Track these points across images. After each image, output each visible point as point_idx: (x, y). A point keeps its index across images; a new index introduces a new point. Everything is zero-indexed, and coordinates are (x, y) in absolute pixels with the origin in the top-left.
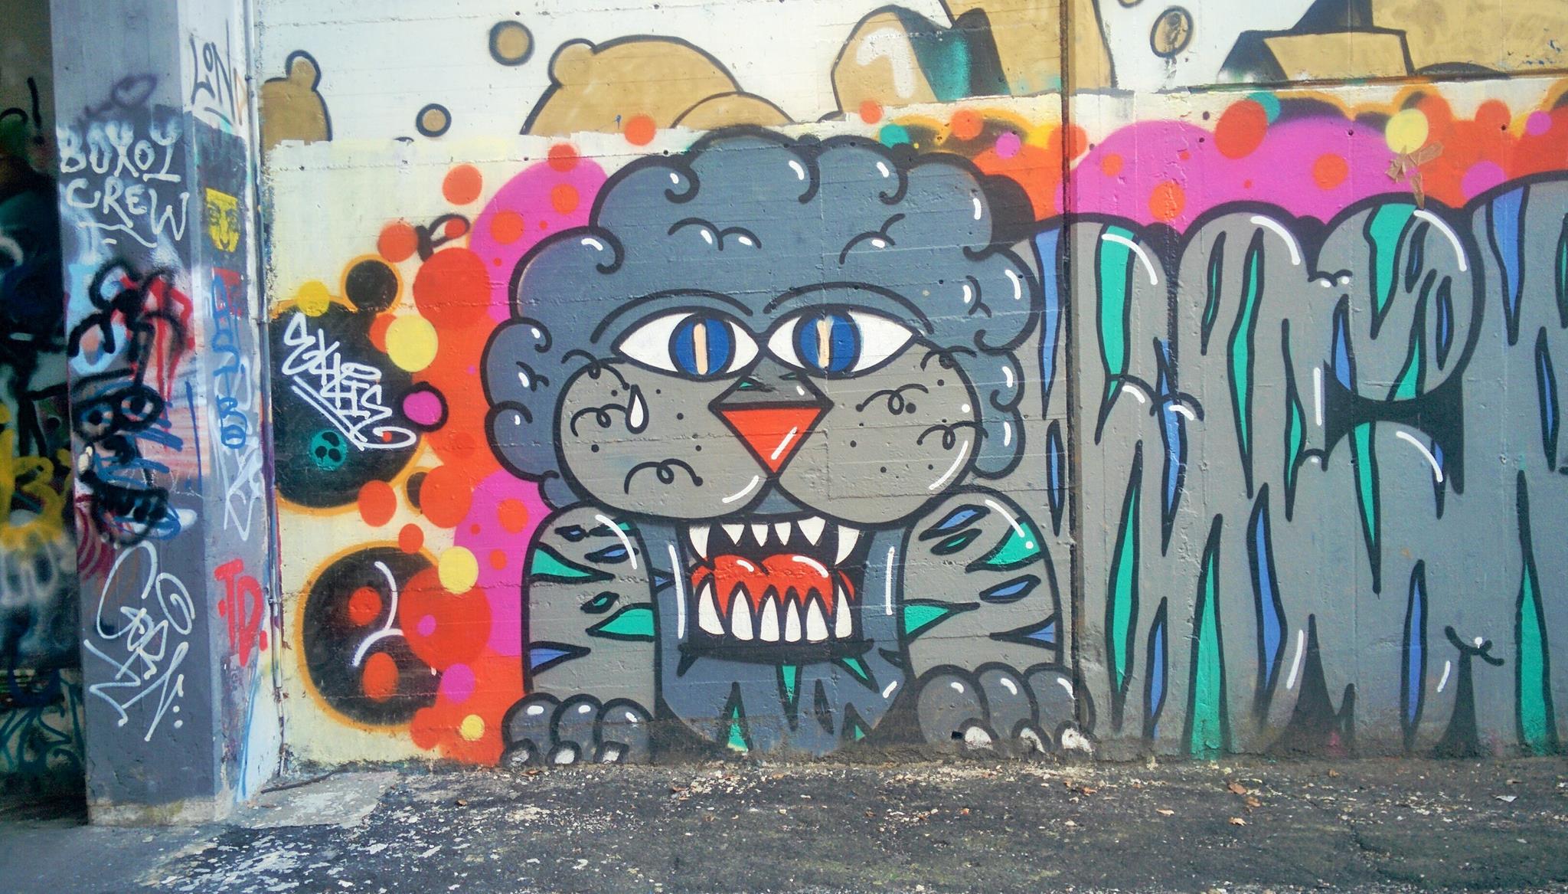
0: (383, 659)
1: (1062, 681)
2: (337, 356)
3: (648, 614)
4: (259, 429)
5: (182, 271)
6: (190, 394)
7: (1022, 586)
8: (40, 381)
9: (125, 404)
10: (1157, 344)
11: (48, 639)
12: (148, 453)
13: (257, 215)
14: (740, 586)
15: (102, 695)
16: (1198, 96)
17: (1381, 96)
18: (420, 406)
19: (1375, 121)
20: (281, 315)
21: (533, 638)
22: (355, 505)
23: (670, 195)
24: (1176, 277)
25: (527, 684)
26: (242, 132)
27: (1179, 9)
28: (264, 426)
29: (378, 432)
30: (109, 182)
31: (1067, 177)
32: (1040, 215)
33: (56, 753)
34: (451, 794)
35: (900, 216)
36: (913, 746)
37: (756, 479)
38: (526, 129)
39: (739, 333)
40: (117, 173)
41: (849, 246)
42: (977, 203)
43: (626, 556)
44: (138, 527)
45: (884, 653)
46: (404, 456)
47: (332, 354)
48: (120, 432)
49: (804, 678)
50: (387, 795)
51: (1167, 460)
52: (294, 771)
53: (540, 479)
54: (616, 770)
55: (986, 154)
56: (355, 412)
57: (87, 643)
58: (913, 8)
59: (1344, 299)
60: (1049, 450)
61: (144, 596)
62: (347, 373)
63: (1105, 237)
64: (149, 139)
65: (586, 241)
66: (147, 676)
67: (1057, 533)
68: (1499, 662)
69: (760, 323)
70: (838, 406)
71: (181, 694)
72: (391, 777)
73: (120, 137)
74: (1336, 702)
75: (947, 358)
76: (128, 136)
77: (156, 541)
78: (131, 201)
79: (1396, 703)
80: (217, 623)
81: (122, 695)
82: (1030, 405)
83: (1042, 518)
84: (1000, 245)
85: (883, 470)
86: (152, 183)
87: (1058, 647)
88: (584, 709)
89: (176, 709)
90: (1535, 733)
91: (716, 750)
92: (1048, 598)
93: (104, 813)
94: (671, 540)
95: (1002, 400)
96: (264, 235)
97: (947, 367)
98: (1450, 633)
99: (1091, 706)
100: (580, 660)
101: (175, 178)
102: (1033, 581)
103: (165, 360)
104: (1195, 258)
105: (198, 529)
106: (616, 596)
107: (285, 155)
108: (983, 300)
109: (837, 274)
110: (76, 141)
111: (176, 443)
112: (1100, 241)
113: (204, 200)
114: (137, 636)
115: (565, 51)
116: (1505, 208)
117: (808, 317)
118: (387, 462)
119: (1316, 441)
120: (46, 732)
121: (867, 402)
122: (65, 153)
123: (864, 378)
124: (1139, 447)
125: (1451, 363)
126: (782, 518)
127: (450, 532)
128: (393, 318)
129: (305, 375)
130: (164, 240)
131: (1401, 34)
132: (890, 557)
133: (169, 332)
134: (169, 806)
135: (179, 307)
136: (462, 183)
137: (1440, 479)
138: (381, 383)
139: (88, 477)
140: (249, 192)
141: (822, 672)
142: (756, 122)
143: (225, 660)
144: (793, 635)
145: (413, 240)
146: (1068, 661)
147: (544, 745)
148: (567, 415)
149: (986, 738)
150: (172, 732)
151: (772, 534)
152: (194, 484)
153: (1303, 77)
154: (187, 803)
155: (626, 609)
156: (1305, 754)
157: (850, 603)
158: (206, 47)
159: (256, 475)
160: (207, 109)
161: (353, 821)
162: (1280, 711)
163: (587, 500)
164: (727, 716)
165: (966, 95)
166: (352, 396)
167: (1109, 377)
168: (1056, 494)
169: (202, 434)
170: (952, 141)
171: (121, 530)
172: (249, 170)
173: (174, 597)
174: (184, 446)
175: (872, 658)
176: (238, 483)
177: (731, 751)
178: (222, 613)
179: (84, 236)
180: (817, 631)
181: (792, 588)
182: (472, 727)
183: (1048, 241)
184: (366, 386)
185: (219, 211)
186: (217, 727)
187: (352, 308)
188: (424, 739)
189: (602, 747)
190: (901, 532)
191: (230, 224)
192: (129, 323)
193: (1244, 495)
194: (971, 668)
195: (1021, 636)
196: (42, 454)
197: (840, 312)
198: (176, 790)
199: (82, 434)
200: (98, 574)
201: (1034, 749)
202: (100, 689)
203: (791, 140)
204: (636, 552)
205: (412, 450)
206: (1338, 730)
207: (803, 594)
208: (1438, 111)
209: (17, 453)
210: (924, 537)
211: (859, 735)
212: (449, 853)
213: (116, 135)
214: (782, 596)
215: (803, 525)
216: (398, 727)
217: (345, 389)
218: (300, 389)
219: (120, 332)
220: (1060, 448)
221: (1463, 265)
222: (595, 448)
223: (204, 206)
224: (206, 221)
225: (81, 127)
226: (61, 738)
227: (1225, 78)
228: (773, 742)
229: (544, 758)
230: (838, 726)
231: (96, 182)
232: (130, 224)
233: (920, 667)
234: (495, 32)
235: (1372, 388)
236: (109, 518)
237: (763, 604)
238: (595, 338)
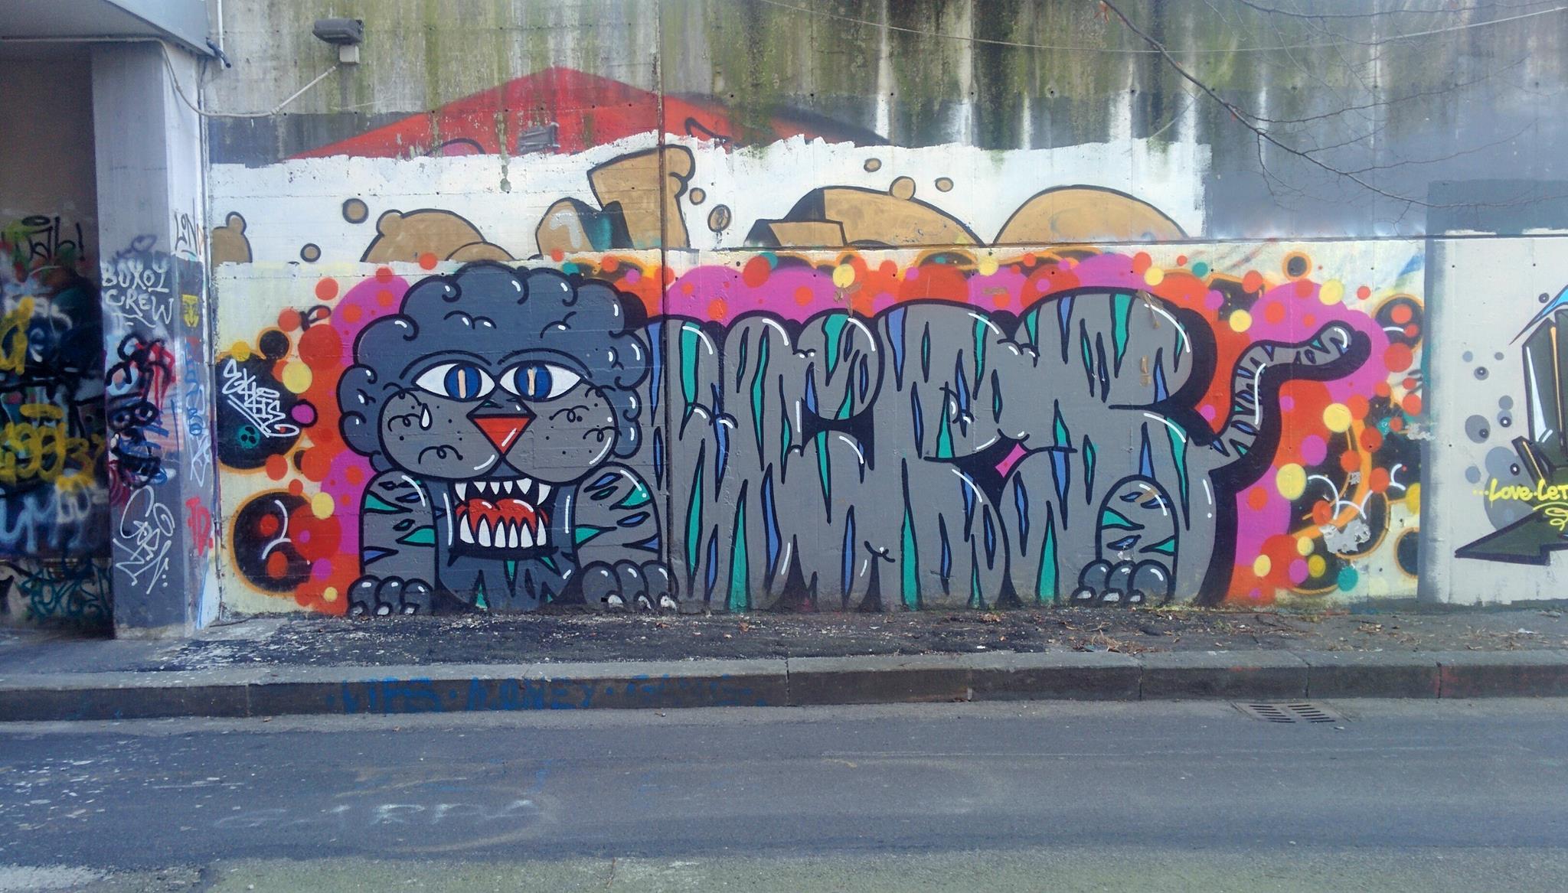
0: (279, 555)
1: (661, 570)
2: (254, 384)
3: (431, 532)
4: (209, 424)
5: (169, 340)
6: (173, 406)
7: (639, 518)
8: (81, 396)
9: (137, 412)
10: (713, 386)
11: (83, 542)
12: (150, 438)
13: (209, 305)
14: (484, 516)
15: (123, 568)
16: (734, 253)
17: (831, 256)
18: (302, 413)
19: (827, 269)
20: (222, 360)
21: (366, 545)
22: (264, 468)
23: (445, 298)
24: (723, 350)
25: (362, 570)
26: (201, 259)
27: (723, 206)
28: (212, 422)
29: (277, 427)
30: (129, 292)
31: (664, 293)
32: (650, 314)
33: (90, 606)
34: (317, 628)
35: (574, 313)
36: (580, 606)
37: (493, 457)
38: (364, 259)
39: (484, 375)
40: (134, 287)
41: (546, 329)
42: (616, 306)
43: (419, 499)
44: (144, 478)
45: (564, 554)
46: (292, 441)
47: (251, 383)
48: (134, 427)
49: (520, 568)
50: (281, 628)
51: (718, 450)
52: (227, 617)
53: (370, 455)
54: (412, 618)
55: (622, 280)
56: (264, 416)
57: (115, 540)
58: (581, 200)
59: (812, 365)
60: (655, 443)
61: (147, 515)
62: (259, 394)
63: (684, 328)
64: (152, 269)
65: (397, 322)
66: (148, 558)
67: (659, 489)
68: (893, 561)
69: (496, 369)
70: (540, 417)
71: (167, 568)
72: (284, 621)
73: (135, 267)
74: (808, 582)
75: (600, 392)
76: (140, 267)
77: (153, 486)
78: (141, 302)
79: (839, 583)
80: (186, 530)
81: (134, 569)
82: (645, 418)
83: (651, 480)
84: (629, 330)
85: (564, 453)
86: (154, 293)
87: (659, 552)
88: (395, 584)
89: (164, 576)
90: (911, 598)
91: (469, 608)
92: (654, 524)
93: (124, 632)
94: (445, 491)
95: (630, 415)
96: (212, 315)
97: (599, 397)
98: (867, 544)
99: (677, 583)
100: (393, 557)
101: (166, 290)
102: (646, 515)
103: (160, 388)
104: (733, 340)
105: (176, 480)
106: (413, 522)
107: (224, 270)
108: (620, 360)
109: (539, 344)
110: (111, 269)
111: (165, 433)
112: (682, 330)
113: (182, 301)
114: (143, 537)
115: (385, 217)
116: (895, 317)
117: (523, 367)
118: (283, 444)
119: (798, 440)
120: (84, 594)
121: (555, 415)
122: (105, 276)
123: (554, 402)
124: (703, 442)
125: (867, 400)
126: (507, 479)
127: (319, 484)
128: (287, 363)
129: (235, 394)
130: (160, 324)
131: (840, 224)
132: (568, 501)
133: (162, 373)
134: (159, 629)
135: (167, 360)
136: (327, 288)
137: (862, 462)
138: (279, 399)
139: (116, 451)
140: (204, 292)
141: (529, 564)
142: (494, 258)
143: (191, 551)
144: (513, 544)
145: (299, 319)
146: (665, 559)
147: (371, 604)
148: (386, 419)
149: (620, 601)
150: (162, 590)
151: (502, 488)
152: (174, 455)
153: (790, 245)
154: (169, 628)
155: (419, 528)
156: (791, 610)
157: (545, 527)
158: (183, 217)
159: (207, 450)
160: (183, 251)
161: (262, 638)
162: (778, 586)
163: (397, 467)
164: (476, 589)
165: (610, 248)
166: (263, 406)
167: (687, 404)
168: (659, 467)
169: (180, 428)
170: (602, 273)
171: (134, 479)
172: (204, 279)
173: (163, 516)
174: (169, 435)
175: (557, 556)
176: (198, 454)
177: (478, 608)
178: (190, 525)
179: (115, 321)
180: (527, 542)
181: (513, 517)
182: (330, 594)
183: (654, 329)
184: (271, 401)
185: (188, 305)
186: (187, 586)
187: (263, 357)
188: (303, 601)
189: (404, 606)
190: (574, 487)
191: (194, 311)
192: (139, 368)
193: (760, 469)
194: (612, 563)
195: (638, 545)
196: (82, 436)
197: (540, 365)
198: (162, 621)
199: (113, 427)
200: (122, 503)
201: (646, 607)
202: (122, 565)
203: (513, 269)
204: (425, 497)
205: (297, 437)
206: (809, 597)
207: (519, 521)
208: (860, 266)
209: (67, 435)
210: (586, 490)
211: (550, 599)
212: (312, 648)
213: (134, 267)
214: (507, 522)
215: (519, 482)
216: (288, 594)
217: (258, 402)
218: (233, 402)
219: (135, 373)
220: (661, 442)
221: (873, 349)
222: (402, 438)
223: (181, 305)
224: (182, 313)
225: (114, 262)
226: (92, 598)
227: (748, 244)
228: (501, 603)
229: (370, 612)
230: (538, 596)
231: (122, 291)
232: (141, 315)
233: (584, 562)
234: (346, 205)
235: (827, 413)
236: (128, 473)
237: (496, 526)
238: (402, 376)
